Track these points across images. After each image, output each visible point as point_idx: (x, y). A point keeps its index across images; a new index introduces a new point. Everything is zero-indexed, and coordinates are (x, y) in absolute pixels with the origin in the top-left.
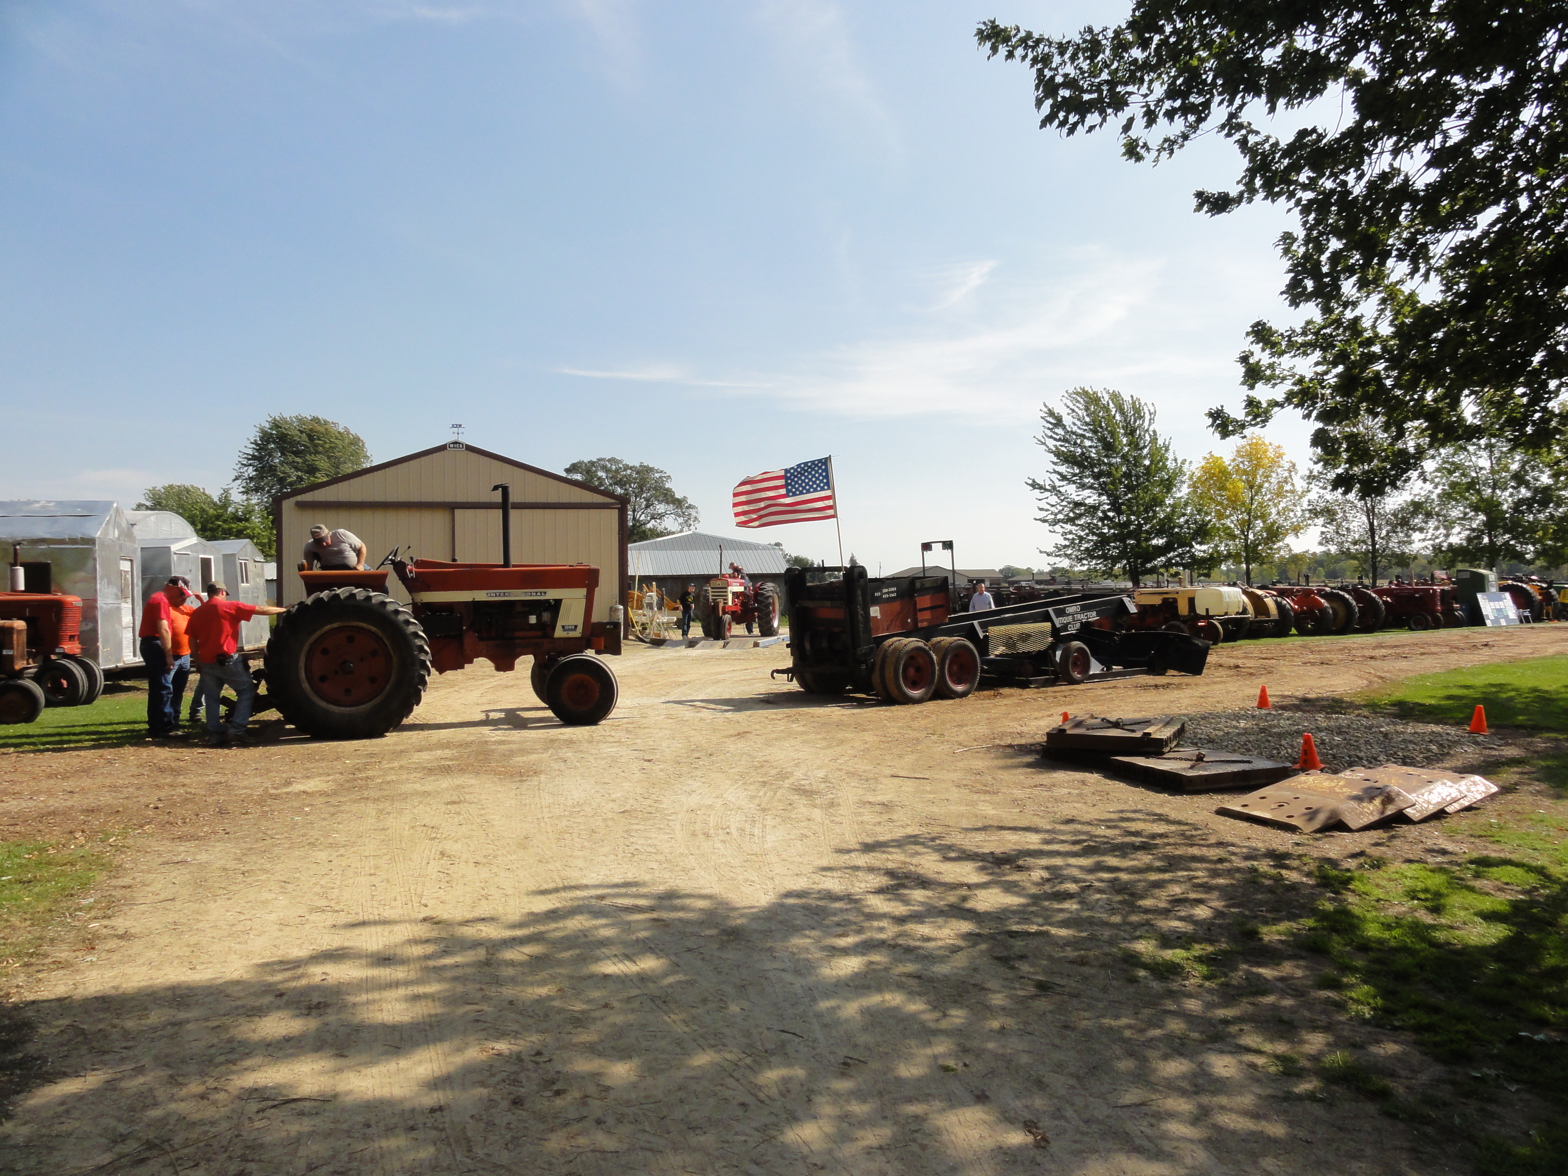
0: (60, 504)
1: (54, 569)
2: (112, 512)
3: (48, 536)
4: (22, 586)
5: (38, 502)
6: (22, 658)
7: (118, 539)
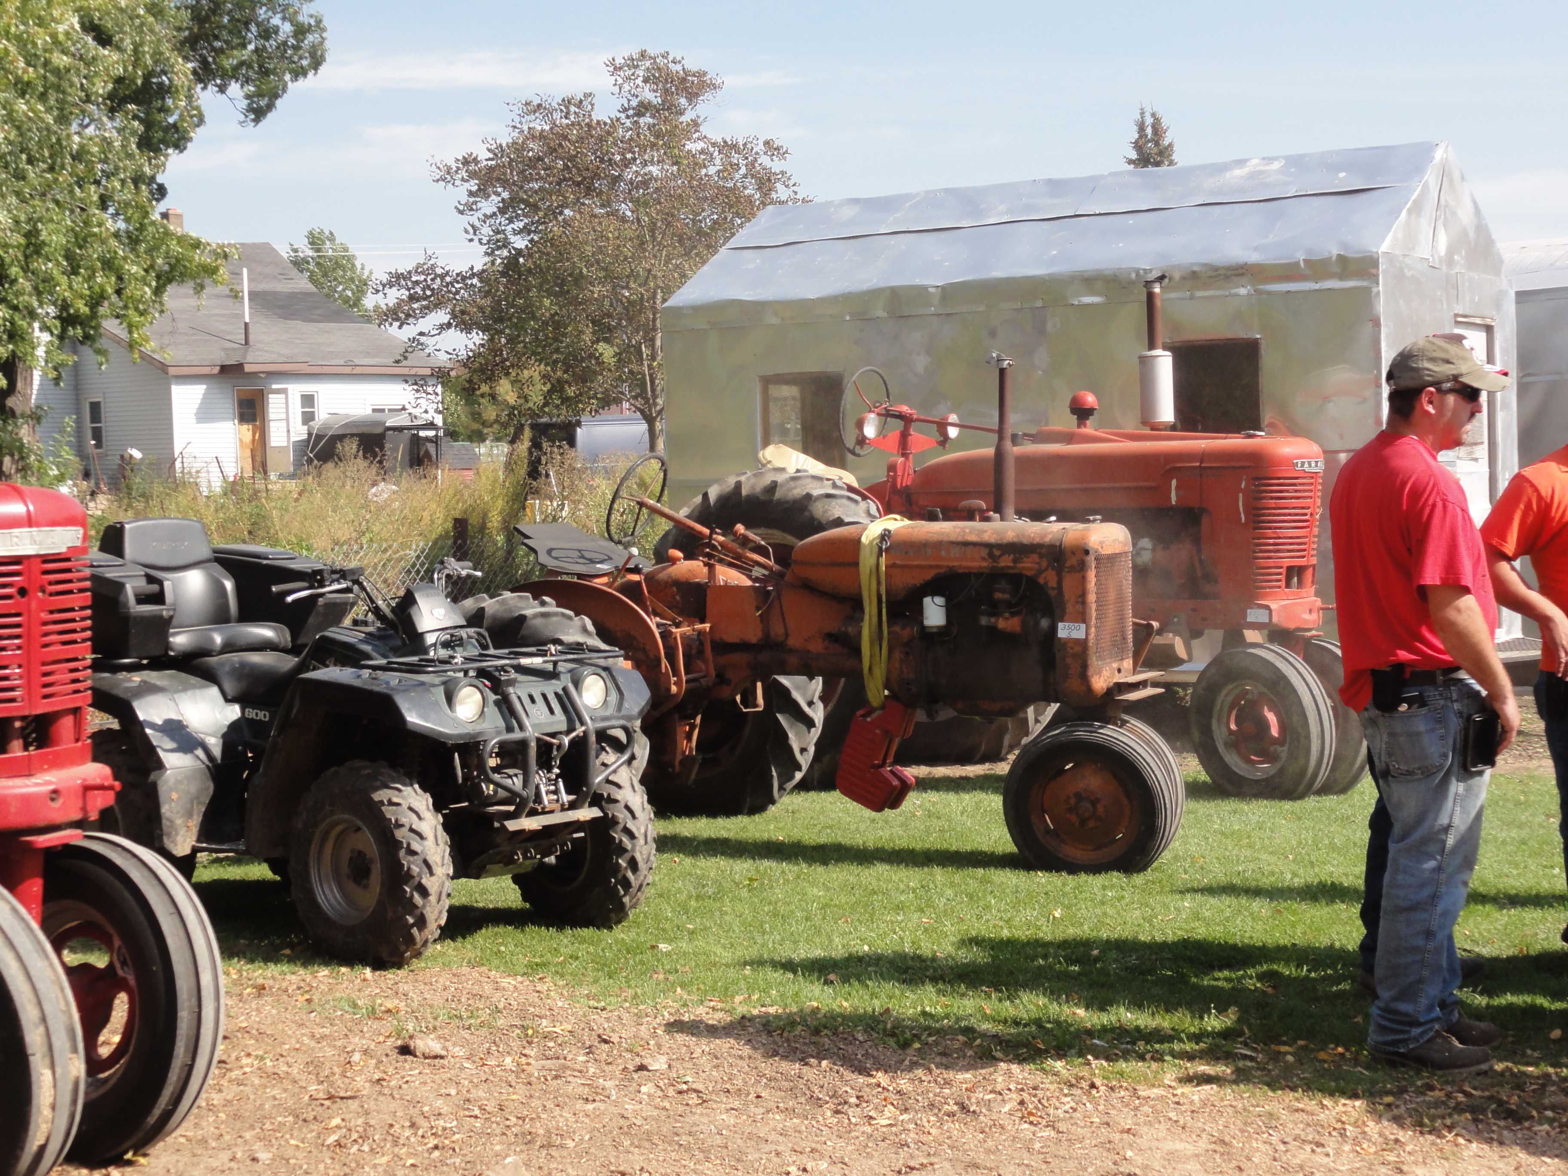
0: (1296, 163)
1: (1269, 359)
2: (1431, 177)
3: (1254, 258)
4: (1166, 412)
5: (1242, 162)
6: (1119, 653)
7: (1449, 260)
